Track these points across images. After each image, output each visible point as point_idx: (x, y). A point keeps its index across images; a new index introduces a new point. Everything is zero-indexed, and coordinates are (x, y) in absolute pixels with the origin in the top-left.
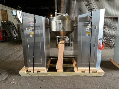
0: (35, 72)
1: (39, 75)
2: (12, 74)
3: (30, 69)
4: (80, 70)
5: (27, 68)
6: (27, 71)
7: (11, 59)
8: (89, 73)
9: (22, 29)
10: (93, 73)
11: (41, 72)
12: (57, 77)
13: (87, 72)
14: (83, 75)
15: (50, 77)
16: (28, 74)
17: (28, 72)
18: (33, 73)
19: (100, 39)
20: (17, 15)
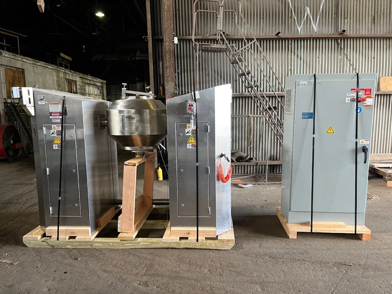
0: (64, 237)
1: (72, 245)
2: (6, 244)
3: (51, 229)
4: (175, 233)
5: (43, 228)
6: (44, 235)
7: (13, 209)
8: (197, 240)
9: (34, 130)
10: (208, 241)
11: (79, 238)
12: (117, 250)
13: (192, 238)
14: (182, 247)
15: (99, 250)
16: (45, 244)
17: (45, 238)
18: (58, 239)
19: (222, 156)
20: (21, 97)
